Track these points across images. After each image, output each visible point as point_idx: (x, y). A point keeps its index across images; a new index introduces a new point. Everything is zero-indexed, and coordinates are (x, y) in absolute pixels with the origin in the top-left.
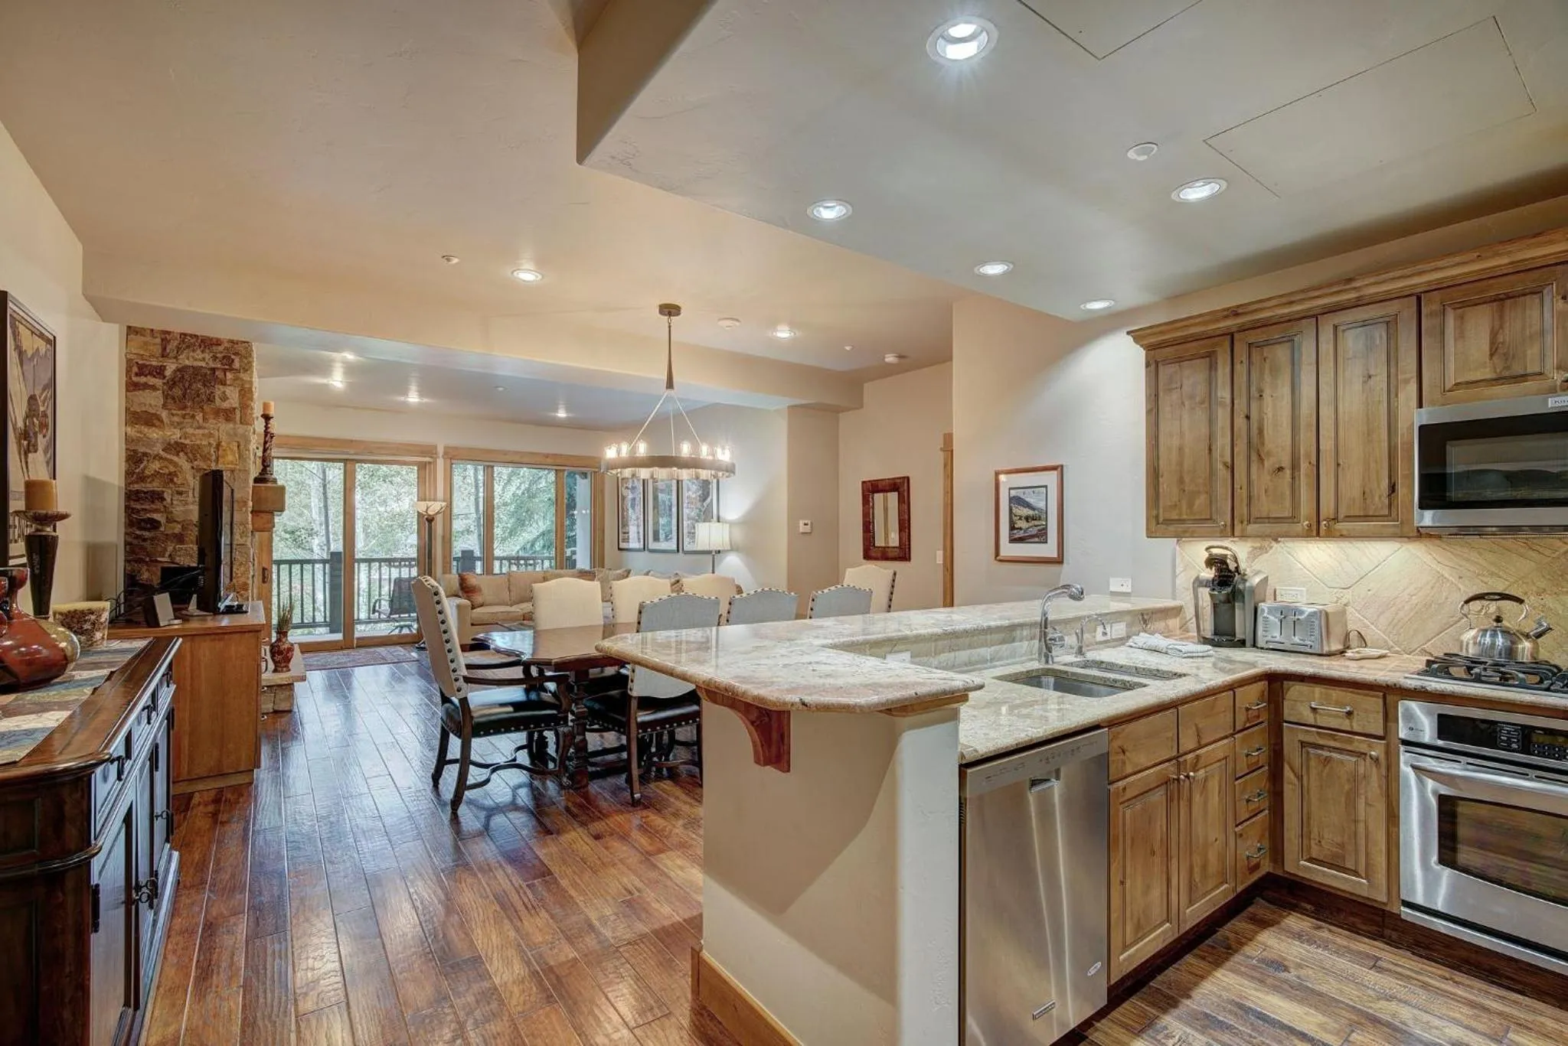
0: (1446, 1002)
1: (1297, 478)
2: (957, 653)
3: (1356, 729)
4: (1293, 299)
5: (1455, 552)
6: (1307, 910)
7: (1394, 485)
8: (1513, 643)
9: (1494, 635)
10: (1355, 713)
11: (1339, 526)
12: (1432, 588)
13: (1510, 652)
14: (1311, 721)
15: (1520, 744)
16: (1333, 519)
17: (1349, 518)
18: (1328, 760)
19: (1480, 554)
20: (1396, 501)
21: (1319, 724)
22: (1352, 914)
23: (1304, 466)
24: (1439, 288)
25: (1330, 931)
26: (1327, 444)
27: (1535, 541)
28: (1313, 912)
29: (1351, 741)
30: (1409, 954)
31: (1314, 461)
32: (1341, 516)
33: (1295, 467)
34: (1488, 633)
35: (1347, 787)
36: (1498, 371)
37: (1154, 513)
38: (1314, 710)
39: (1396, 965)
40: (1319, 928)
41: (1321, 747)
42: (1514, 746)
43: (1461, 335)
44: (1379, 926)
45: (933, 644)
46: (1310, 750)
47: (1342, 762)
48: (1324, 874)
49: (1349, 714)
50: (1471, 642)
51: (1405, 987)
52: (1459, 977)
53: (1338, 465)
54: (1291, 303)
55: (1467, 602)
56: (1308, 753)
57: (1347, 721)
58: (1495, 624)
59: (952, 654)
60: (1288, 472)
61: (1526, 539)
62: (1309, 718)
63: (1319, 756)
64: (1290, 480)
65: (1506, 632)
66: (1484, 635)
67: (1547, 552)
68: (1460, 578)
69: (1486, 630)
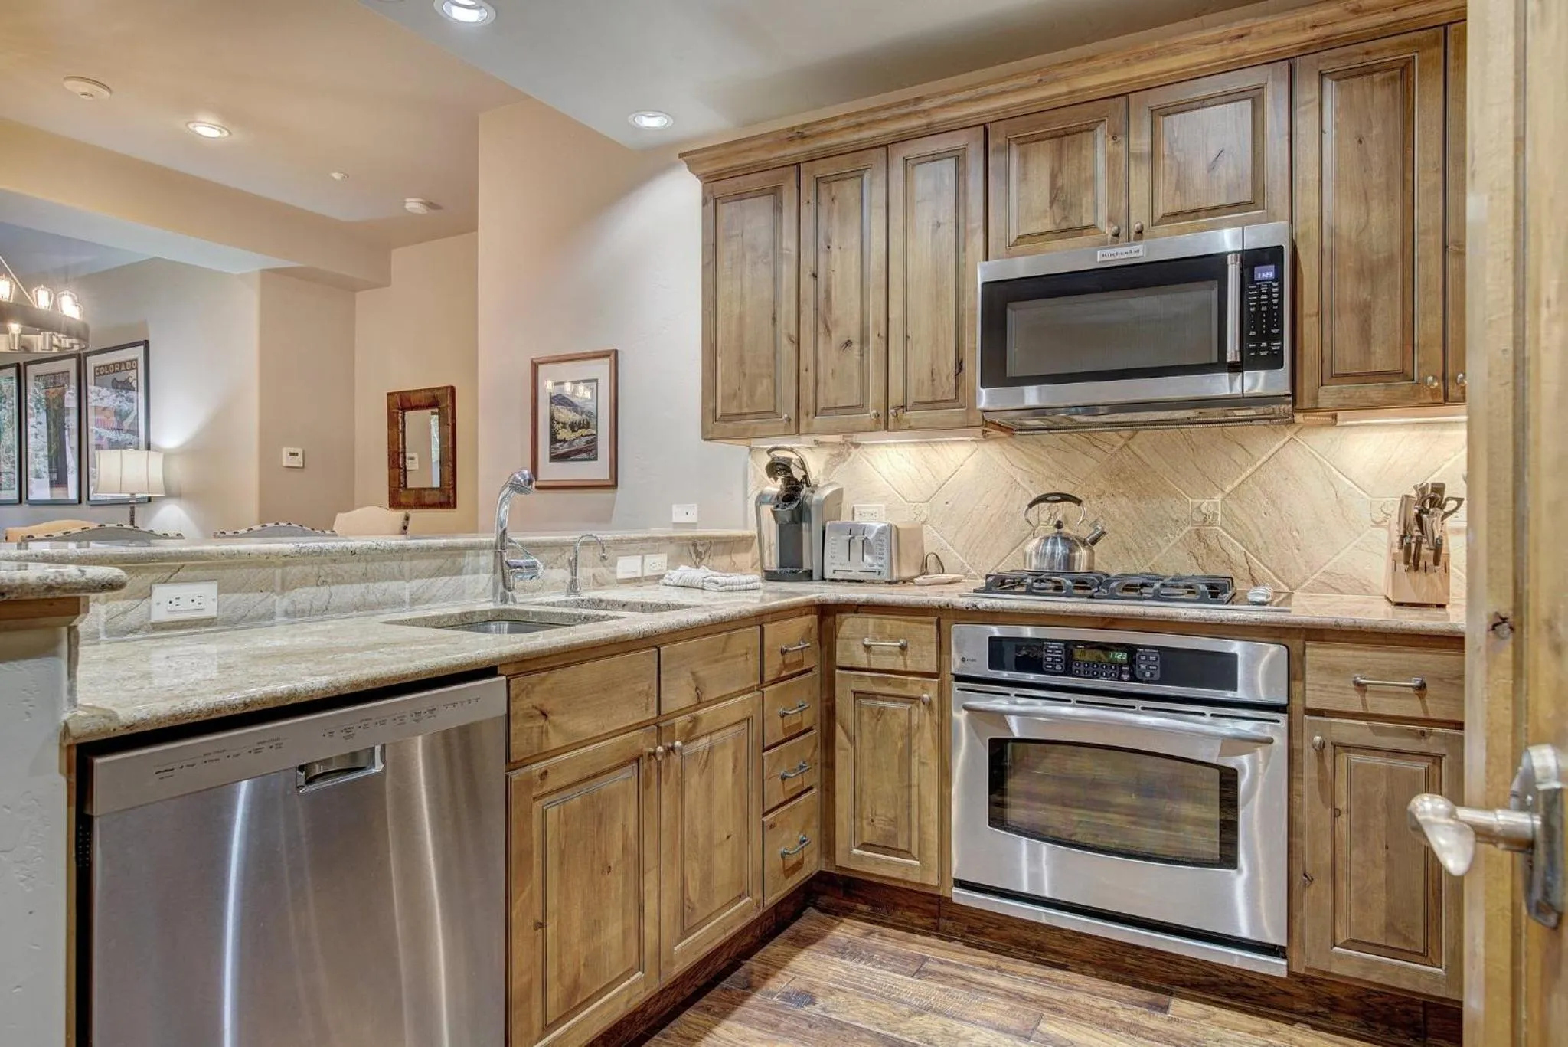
0: (985, 1000)
1: (865, 355)
2: (334, 588)
3: (911, 668)
4: (863, 120)
5: (1026, 451)
6: (861, 912)
7: (961, 362)
8: (1071, 551)
9: (1054, 544)
10: (909, 646)
11: (908, 415)
12: (1006, 495)
13: (1069, 560)
14: (864, 664)
15: (1063, 664)
16: (902, 407)
17: (920, 405)
18: (882, 711)
19: (1048, 452)
20: (963, 385)
21: (873, 667)
22: (909, 908)
23: (873, 338)
24: (1007, 118)
25: (882, 935)
26: (896, 312)
27: (1096, 435)
28: (869, 914)
29: (904, 684)
30: (960, 945)
31: (883, 334)
32: (910, 403)
33: (863, 340)
34: (1050, 540)
35: (900, 744)
36: (1058, 221)
37: (711, 405)
38: (867, 647)
39: (941, 963)
40: (871, 933)
41: (873, 695)
42: (1058, 668)
43: (1024, 178)
44: (935, 918)
45: (278, 572)
46: (863, 701)
47: (894, 712)
48: (877, 862)
49: (903, 648)
50: (1034, 553)
51: (945, 991)
52: (1007, 963)
53: (908, 337)
54: (860, 125)
55: (1031, 505)
56: (861, 706)
57: (901, 657)
58: (1056, 530)
59: (324, 590)
60: (856, 347)
61: (1089, 432)
62: (862, 660)
63: (871, 708)
64: (859, 358)
65: (1066, 539)
66: (1046, 544)
67: (1106, 447)
68: (1031, 482)
69: (1048, 538)
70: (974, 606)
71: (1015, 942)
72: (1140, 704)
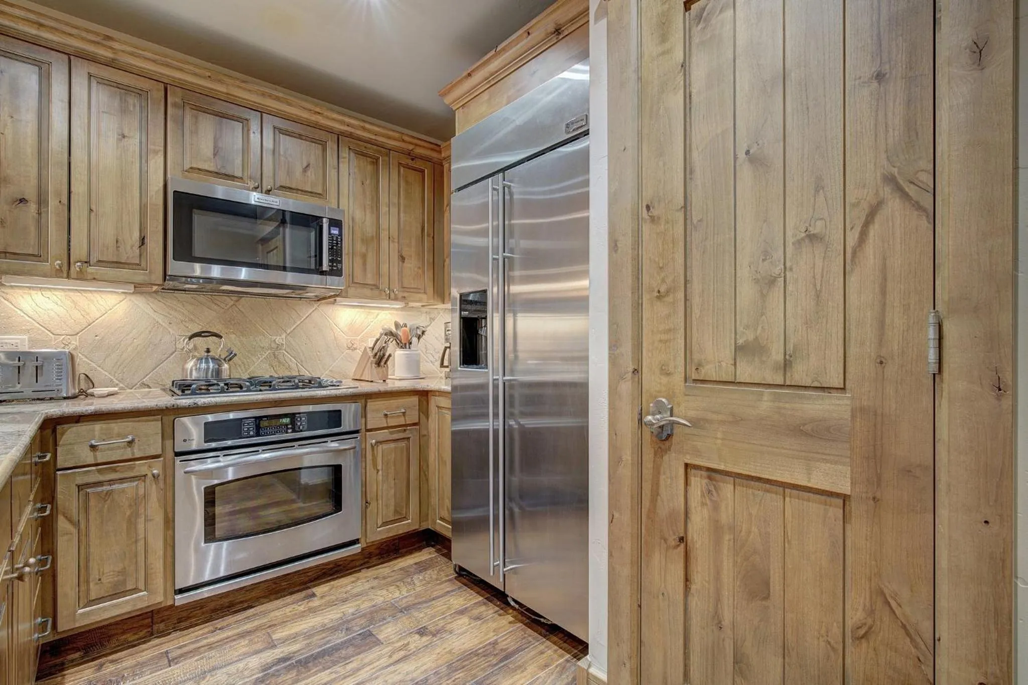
0: (231, 647)
1: (43, 215)
3: (137, 455)
4: (42, 21)
7: (144, 238)
8: (219, 366)
9: (207, 362)
10: (136, 441)
11: (91, 269)
12: (150, 332)
13: (218, 372)
14: (91, 460)
15: (255, 431)
16: (86, 262)
17: (100, 262)
18: (109, 493)
19: (184, 306)
20: (145, 254)
21: (99, 461)
22: (123, 633)
23: (52, 203)
26: (79, 188)
27: (215, 297)
28: (82, 657)
29: (131, 468)
30: (178, 633)
31: (65, 201)
32: (93, 260)
33: (42, 201)
34: (204, 360)
35: (128, 513)
36: (219, 167)
38: (93, 447)
39: (180, 648)
41: (99, 484)
42: (251, 433)
44: (149, 627)
46: (88, 490)
47: (123, 491)
48: (105, 609)
49: (130, 443)
50: (194, 368)
51: (202, 658)
52: (219, 623)
53: (91, 210)
54: (41, 25)
55: (191, 338)
56: (87, 494)
57: (129, 449)
58: (206, 354)
60: (33, 207)
61: (211, 295)
62: (89, 458)
63: (98, 494)
64: (36, 216)
65: (213, 359)
66: (201, 363)
67: (222, 305)
69: (202, 359)
70: (195, 404)
71: (214, 610)
72: (296, 444)
